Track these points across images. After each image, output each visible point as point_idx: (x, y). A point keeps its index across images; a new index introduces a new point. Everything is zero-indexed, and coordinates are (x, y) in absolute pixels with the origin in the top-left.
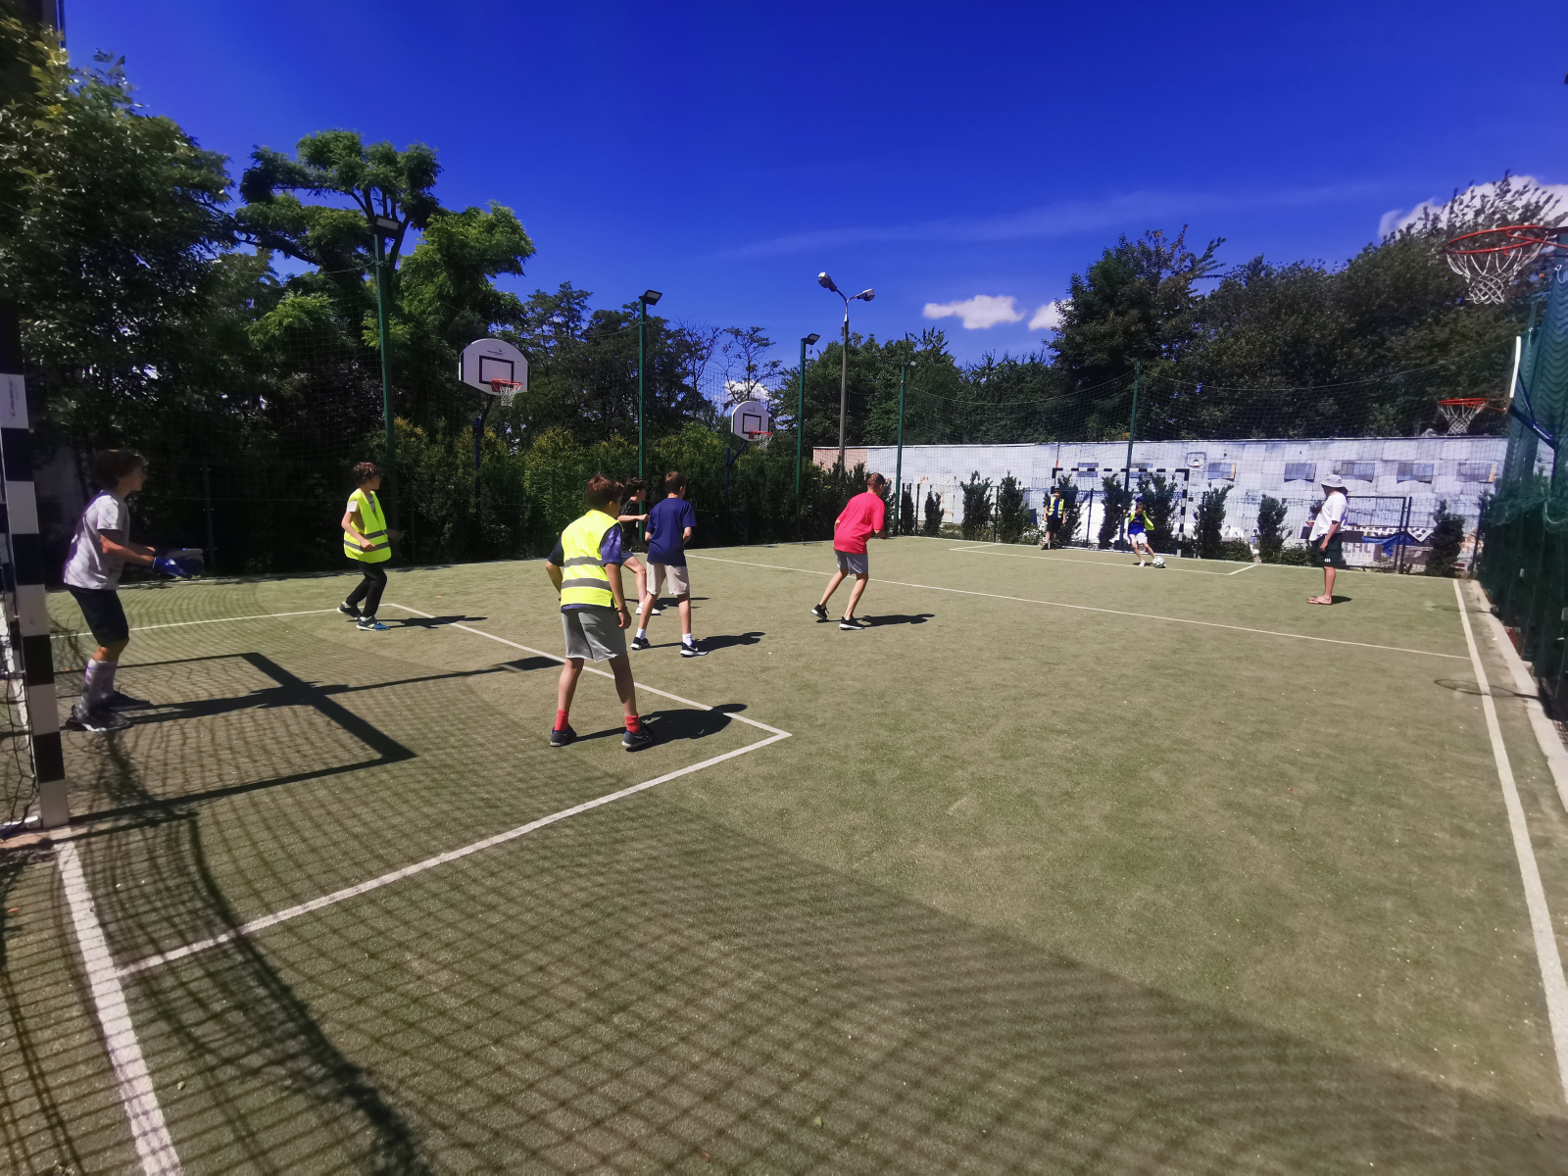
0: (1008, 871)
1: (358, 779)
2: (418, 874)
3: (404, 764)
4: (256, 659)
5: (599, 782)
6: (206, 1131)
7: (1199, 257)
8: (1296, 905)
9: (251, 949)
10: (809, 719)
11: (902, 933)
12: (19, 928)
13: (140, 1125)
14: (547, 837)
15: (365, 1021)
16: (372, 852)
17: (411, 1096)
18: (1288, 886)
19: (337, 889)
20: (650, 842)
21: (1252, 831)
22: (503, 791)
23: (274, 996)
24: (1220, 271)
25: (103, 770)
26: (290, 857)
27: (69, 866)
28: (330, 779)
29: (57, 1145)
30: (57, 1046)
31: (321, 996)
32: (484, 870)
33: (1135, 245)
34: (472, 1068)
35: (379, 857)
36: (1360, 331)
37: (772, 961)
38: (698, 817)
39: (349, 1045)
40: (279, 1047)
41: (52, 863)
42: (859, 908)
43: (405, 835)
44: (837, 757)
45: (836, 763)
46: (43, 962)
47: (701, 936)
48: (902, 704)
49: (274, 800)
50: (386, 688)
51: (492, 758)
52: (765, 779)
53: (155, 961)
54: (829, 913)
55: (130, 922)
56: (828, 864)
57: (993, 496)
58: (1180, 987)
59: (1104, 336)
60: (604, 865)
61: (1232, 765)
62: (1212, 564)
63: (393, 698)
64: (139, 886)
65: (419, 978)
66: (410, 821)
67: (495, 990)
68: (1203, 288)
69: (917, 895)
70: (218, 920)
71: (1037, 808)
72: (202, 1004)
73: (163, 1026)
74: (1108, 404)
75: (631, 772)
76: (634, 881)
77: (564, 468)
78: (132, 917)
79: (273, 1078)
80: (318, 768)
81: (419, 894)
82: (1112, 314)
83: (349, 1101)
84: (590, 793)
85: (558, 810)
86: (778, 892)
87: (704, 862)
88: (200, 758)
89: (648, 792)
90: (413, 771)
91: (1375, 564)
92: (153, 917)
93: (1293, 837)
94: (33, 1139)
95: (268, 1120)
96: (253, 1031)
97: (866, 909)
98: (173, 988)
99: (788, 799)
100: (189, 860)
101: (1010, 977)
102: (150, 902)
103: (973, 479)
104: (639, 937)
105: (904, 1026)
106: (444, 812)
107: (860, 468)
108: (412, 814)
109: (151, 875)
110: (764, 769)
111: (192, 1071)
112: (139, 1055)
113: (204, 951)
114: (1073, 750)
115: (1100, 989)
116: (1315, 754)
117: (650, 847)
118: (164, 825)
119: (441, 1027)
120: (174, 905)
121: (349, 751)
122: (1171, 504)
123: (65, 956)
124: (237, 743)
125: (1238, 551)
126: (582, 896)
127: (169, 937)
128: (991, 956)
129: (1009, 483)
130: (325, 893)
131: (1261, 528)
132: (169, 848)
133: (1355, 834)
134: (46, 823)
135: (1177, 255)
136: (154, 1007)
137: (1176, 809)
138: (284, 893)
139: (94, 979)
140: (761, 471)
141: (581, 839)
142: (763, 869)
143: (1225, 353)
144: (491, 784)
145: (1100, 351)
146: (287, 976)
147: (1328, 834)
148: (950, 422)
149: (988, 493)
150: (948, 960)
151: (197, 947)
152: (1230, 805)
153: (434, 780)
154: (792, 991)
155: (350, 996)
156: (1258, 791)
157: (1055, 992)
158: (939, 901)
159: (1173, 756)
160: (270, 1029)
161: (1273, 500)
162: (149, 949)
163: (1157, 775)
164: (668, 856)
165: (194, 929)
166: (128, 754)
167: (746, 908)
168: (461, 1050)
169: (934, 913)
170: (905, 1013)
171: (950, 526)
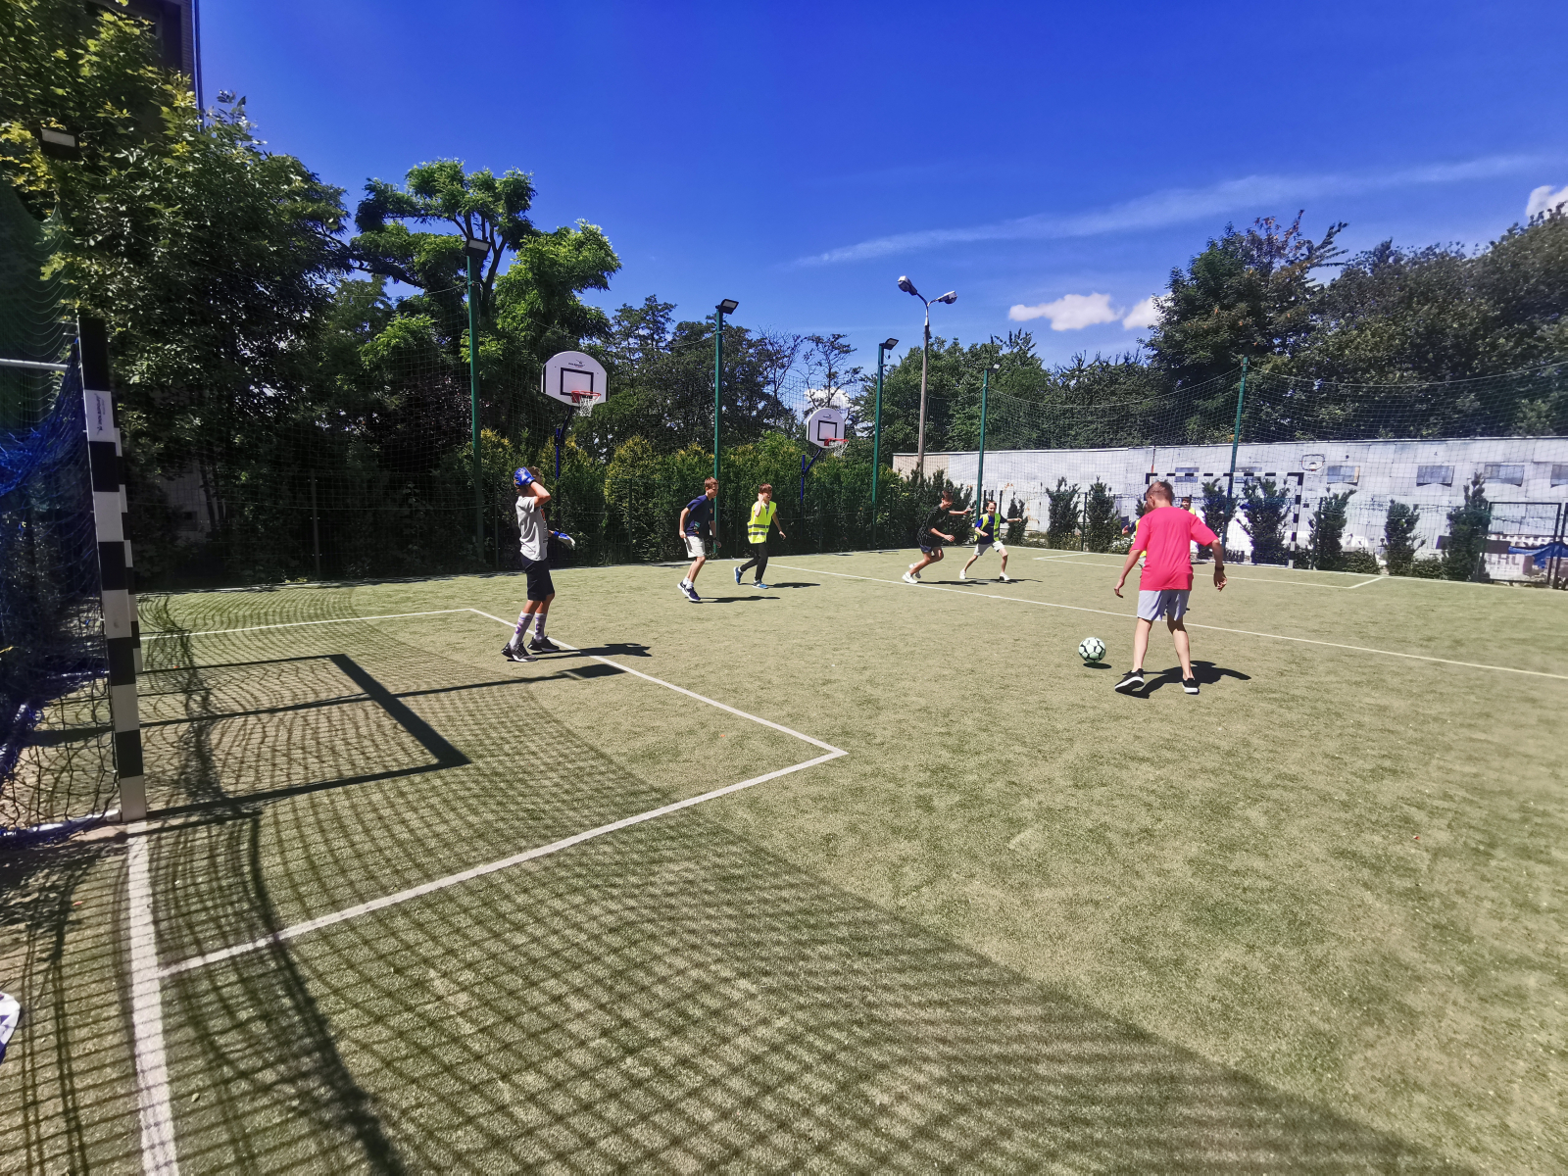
0: (1072, 917)
1: (412, 784)
2: (454, 886)
3: (458, 771)
4: (343, 662)
5: (644, 797)
6: (209, 1149)
8: (1419, 979)
9: (285, 956)
10: (868, 736)
11: (946, 983)
12: (79, 922)
13: (150, 1137)
14: (584, 854)
15: (380, 1042)
16: (413, 860)
17: (411, 1129)
18: (1410, 955)
19: (374, 897)
20: (686, 864)
21: (1366, 886)
22: (548, 802)
23: (298, 1008)
24: (1341, 258)
25: (187, 766)
26: (336, 862)
27: (138, 860)
28: (387, 783)
29: (70, 1152)
30: (90, 1046)
31: (342, 1011)
32: (517, 885)
33: (1244, 234)
34: (476, 1106)
35: (418, 866)
36: (1506, 319)
37: (801, 1007)
38: (741, 839)
39: (359, 1065)
40: (293, 1063)
41: (122, 857)
42: (902, 951)
43: (447, 845)
44: (893, 779)
45: (891, 786)
46: (94, 958)
47: (726, 973)
48: (969, 723)
49: (332, 802)
50: (453, 693)
51: (542, 768)
52: (814, 800)
53: (196, 962)
54: (867, 954)
55: (180, 920)
56: (872, 897)
57: (1080, 503)
58: (1271, 1071)
59: (1207, 332)
60: (638, 886)
61: (1345, 806)
62: (1330, 577)
63: (459, 704)
64: (195, 884)
65: (439, 998)
66: (454, 830)
67: (509, 1019)
68: (1322, 277)
69: (967, 938)
70: (260, 923)
71: (1110, 846)
72: (229, 1011)
73: (189, 1032)
74: (1211, 405)
75: (676, 789)
76: (666, 907)
77: (642, 476)
78: (183, 915)
79: (282, 1097)
80: (378, 770)
81: (449, 908)
82: (1216, 309)
83: (350, 1129)
84: (634, 808)
85: (599, 825)
86: (813, 927)
87: (741, 889)
88: (274, 757)
89: (693, 810)
90: (465, 779)
91: (1525, 578)
92: (203, 916)
93: (1417, 895)
94: (51, 1142)
95: (270, 1142)
96: (272, 1043)
97: (909, 952)
98: (207, 992)
99: (836, 823)
100: (245, 860)
101: (1067, 1046)
102: (202, 901)
103: (1060, 485)
104: (661, 970)
105: (939, 1097)
106: (486, 822)
107: (939, 475)
108: (456, 823)
109: (208, 873)
110: (814, 790)
111: (208, 1082)
112: (163, 1062)
113: (242, 955)
114: (1156, 781)
115: (1174, 1068)
116: (1446, 797)
117: (687, 870)
118: (229, 823)
119: (451, 1055)
120: (223, 906)
121: (409, 755)
122: (1283, 511)
123: (115, 953)
124: (310, 743)
125: (1362, 562)
126: (610, 919)
127: (212, 938)
128: (1046, 1019)
129: (1098, 489)
130: (363, 901)
131: (1389, 537)
132: (229, 846)
133: (1493, 894)
134: (125, 818)
135: (1292, 243)
136: (186, 1011)
137: (1276, 856)
138: (325, 899)
139: (136, 978)
140: (837, 478)
141: (618, 858)
142: (802, 900)
143: (1347, 346)
144: (538, 795)
145: (1202, 348)
146: (314, 988)
147: (1462, 893)
148: (1035, 426)
149: (1075, 499)
150: (997, 1020)
151: (236, 950)
152: (1342, 854)
153: (483, 789)
154: (819, 1043)
155: (369, 1013)
156: (1377, 839)
157: (1119, 1069)
158: (994, 948)
159: (1275, 794)
160: (288, 1043)
161: (1403, 506)
162: (192, 950)
163: (1255, 814)
164: (705, 880)
165: (237, 932)
166: (211, 750)
167: (778, 943)
168: (469, 1082)
169: (984, 962)
170: (941, 1081)
171: (1036, 534)
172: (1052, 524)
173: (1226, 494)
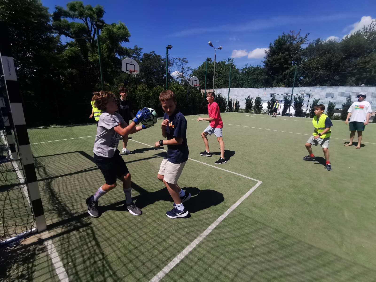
4: (83, 153)
7: (303, 38)
10: (262, 175)
24: (309, 42)
26: (136, 248)
33: (287, 34)
35: (166, 249)
36: (345, 58)
44: (285, 192)
45: (287, 195)
48: (284, 169)
52: (271, 202)
59: (278, 59)
68: (304, 46)
74: (279, 77)
82: (281, 53)
99: (287, 212)
103: (248, 97)
110: (267, 198)
118: (81, 230)
129: (258, 98)
134: (39, 230)
135: (298, 37)
143: (311, 64)
145: (277, 63)
148: (235, 82)
149: (252, 101)
161: (332, 103)
171: (242, 110)
172: (246, 107)
173: (290, 100)
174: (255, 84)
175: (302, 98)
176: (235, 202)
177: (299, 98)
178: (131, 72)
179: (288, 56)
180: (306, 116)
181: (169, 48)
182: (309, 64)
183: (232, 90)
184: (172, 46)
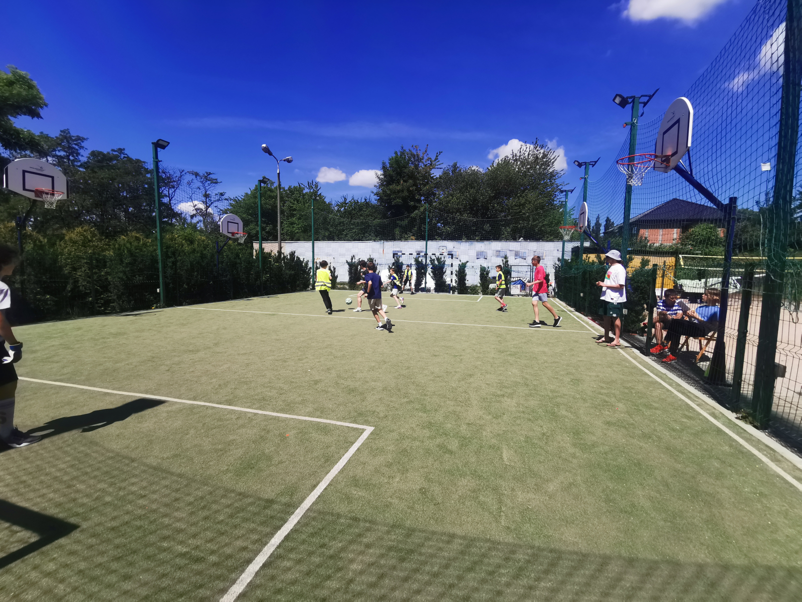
0: (576, 498)
7: (433, 159)
8: (693, 477)
10: (374, 413)
14: (274, 578)
18: (678, 466)
21: (631, 437)
22: (196, 537)
33: (407, 151)
44: (414, 438)
45: (418, 443)
48: (414, 393)
52: (388, 467)
59: (399, 192)
61: (583, 400)
71: (542, 448)
82: (402, 181)
93: (647, 436)
103: (352, 259)
107: (292, 254)
114: (518, 406)
116: (602, 387)
122: (446, 270)
131: (481, 280)
137: (594, 432)
141: (303, 568)
143: (449, 203)
144: (179, 532)
145: (398, 198)
147: (655, 430)
152: (608, 424)
159: (559, 400)
161: (484, 267)
171: (343, 283)
172: (350, 278)
173: (424, 263)
174: (364, 234)
175: (443, 259)
176: (315, 486)
177: (438, 259)
178: (39, 193)
179: (414, 188)
180: (451, 291)
181: (159, 145)
182: (447, 203)
183: (318, 244)
184: (169, 143)
